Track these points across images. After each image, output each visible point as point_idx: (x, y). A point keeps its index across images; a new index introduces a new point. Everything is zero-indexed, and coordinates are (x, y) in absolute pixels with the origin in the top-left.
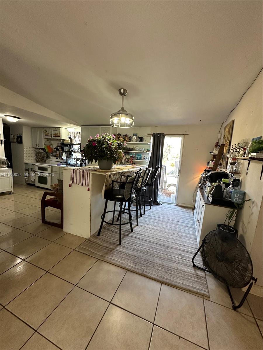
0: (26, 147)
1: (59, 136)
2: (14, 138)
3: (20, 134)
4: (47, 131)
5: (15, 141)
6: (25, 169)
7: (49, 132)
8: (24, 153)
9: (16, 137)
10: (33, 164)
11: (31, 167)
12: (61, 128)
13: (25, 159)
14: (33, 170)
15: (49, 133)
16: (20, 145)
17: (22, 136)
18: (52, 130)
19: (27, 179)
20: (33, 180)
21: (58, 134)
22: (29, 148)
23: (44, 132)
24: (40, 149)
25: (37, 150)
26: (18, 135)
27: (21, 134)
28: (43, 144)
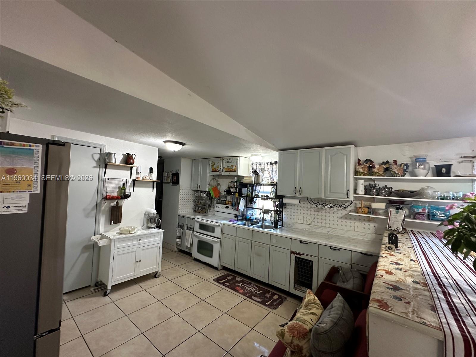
0: (183, 190)
1: (235, 171)
2: (168, 177)
3: (176, 171)
4: (216, 163)
5: (169, 181)
6: (178, 225)
7: (219, 164)
8: (180, 198)
9: (171, 175)
10: (190, 218)
11: (187, 222)
12: (239, 158)
13: (179, 209)
14: (191, 228)
15: (217, 167)
16: (175, 187)
17: (179, 173)
18: (224, 161)
19: (179, 243)
20: (189, 246)
21: (234, 168)
22: (186, 191)
23: (210, 166)
24: (202, 192)
25: (197, 194)
26: (174, 172)
27: (179, 170)
28: (208, 183)
